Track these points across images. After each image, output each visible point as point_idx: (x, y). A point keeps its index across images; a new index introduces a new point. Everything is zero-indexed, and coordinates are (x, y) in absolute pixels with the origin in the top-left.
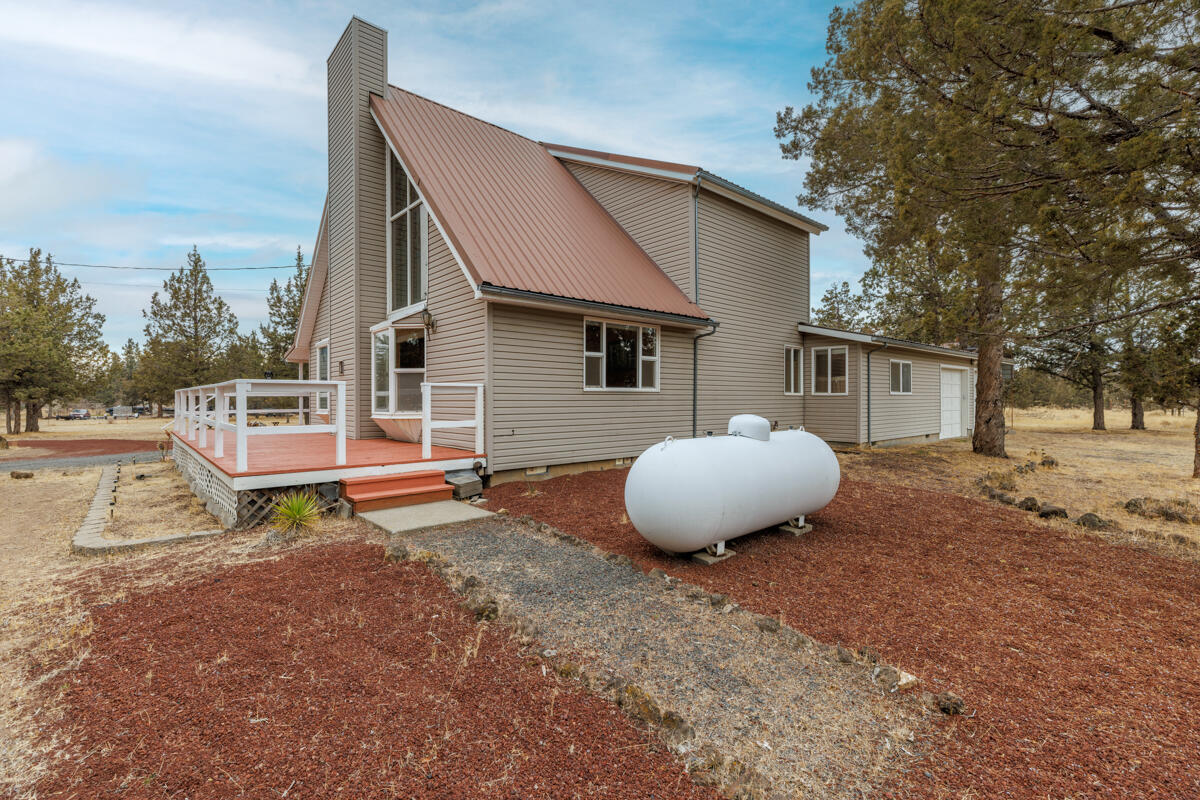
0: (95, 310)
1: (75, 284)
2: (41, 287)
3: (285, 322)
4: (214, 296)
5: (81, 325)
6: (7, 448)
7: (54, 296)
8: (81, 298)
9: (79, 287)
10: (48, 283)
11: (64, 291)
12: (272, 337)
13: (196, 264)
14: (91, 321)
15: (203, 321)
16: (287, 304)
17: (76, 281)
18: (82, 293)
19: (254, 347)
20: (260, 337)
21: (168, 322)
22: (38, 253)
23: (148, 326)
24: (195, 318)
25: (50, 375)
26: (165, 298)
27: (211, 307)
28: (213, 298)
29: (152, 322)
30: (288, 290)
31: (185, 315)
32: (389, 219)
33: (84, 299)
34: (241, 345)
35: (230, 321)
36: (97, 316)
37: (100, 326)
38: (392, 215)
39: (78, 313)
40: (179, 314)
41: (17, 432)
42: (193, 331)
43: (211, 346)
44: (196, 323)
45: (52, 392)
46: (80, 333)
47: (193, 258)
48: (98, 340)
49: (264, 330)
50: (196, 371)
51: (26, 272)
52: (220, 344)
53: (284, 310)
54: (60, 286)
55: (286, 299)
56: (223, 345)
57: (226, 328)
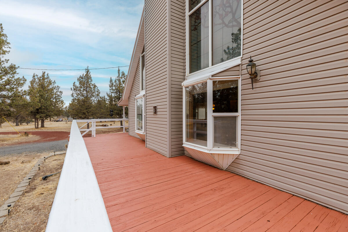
0: (60, 90)
1: (54, 82)
2: (45, 83)
3: (114, 92)
4: (93, 83)
5: (56, 95)
6: (28, 136)
7: (48, 86)
8: (56, 86)
9: (55, 83)
10: (47, 82)
11: (51, 84)
12: (110, 97)
13: (87, 72)
14: (59, 93)
15: (89, 92)
16: (115, 86)
17: (55, 81)
18: (56, 85)
19: (105, 100)
20: (107, 97)
21: (78, 92)
22: (45, 73)
23: (72, 94)
24: (86, 91)
25: (46, 110)
26: (77, 84)
27: (92, 87)
28: (92, 84)
29: (73, 92)
30: (115, 81)
31: (84, 90)
32: (188, 13)
33: (57, 87)
34: (101, 100)
35: (97, 92)
36: (60, 92)
37: (61, 95)
38: (189, 12)
39: (55, 91)
40: (82, 89)
41: (38, 128)
42: (86, 95)
43: (92, 100)
44: (87, 93)
45: (47, 115)
46: (55, 97)
47: (87, 70)
48: (61, 99)
49: (108, 95)
50: (87, 109)
51: (41, 78)
52: (94, 100)
53: (114, 88)
54: (50, 83)
55: (114, 84)
56: (95, 100)
57: (96, 94)
